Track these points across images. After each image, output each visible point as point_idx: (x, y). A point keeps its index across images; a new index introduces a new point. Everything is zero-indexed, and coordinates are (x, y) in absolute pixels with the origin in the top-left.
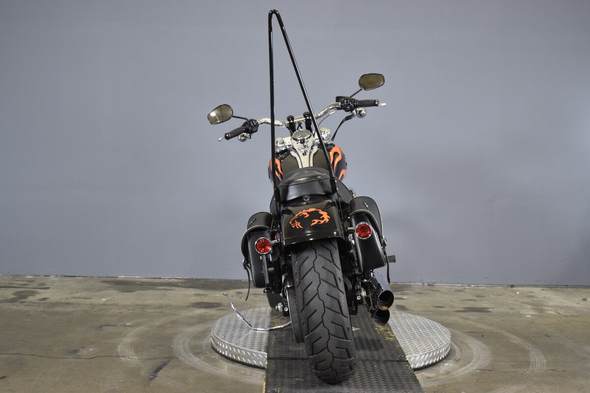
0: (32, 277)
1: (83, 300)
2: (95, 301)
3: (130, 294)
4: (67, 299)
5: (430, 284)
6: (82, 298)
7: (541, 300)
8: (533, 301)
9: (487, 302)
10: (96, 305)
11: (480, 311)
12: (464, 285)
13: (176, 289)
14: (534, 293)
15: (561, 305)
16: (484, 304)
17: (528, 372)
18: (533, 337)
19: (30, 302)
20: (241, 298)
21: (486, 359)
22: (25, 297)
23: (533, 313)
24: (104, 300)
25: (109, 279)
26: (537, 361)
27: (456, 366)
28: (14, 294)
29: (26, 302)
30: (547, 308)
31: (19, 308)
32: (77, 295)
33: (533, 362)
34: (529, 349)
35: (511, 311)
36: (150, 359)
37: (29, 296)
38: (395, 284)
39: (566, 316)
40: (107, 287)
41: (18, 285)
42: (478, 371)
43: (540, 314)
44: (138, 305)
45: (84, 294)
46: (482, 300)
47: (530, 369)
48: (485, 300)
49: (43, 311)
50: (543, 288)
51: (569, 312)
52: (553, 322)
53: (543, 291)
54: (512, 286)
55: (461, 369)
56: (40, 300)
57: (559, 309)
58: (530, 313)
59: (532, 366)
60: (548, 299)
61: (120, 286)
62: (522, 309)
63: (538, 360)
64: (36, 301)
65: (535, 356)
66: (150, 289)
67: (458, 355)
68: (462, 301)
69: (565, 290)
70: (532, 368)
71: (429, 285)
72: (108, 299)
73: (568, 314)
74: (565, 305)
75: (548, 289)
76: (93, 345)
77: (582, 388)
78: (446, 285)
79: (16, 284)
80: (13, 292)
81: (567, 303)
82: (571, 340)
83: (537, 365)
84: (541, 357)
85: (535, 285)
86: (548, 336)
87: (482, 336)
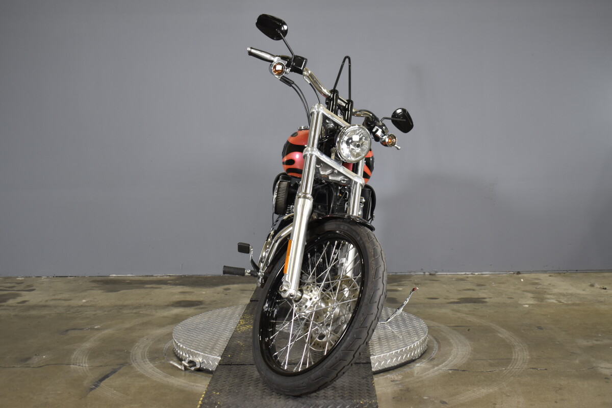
0: (23, 278)
1: (63, 302)
2: (75, 302)
3: (114, 293)
4: (46, 301)
5: (432, 273)
6: (62, 300)
7: (545, 287)
8: (536, 288)
9: (486, 291)
10: (73, 307)
11: (475, 302)
12: (467, 273)
13: (164, 286)
14: (540, 280)
15: (565, 292)
16: (481, 294)
17: (505, 371)
18: (524, 330)
19: (8, 306)
20: (226, 294)
21: (464, 357)
22: (4, 301)
24: (84, 301)
25: (99, 279)
26: (519, 358)
27: (429, 366)
29: (3, 306)
32: (59, 297)
33: (515, 359)
34: (516, 344)
35: (510, 301)
36: (101, 366)
37: (9, 299)
38: (394, 274)
39: (567, 305)
40: (93, 287)
41: (6, 287)
42: (450, 372)
43: (539, 303)
44: (116, 306)
45: (66, 296)
46: (481, 289)
47: (508, 368)
48: (485, 289)
49: (16, 315)
50: (551, 274)
51: (571, 300)
52: (552, 311)
53: (550, 277)
54: (519, 273)
55: (432, 370)
56: (18, 303)
57: (562, 297)
58: (529, 302)
59: (512, 364)
60: (553, 286)
61: (107, 286)
62: (522, 298)
63: (522, 356)
64: (14, 305)
65: (519, 353)
66: (137, 288)
67: (434, 354)
68: (460, 291)
69: (574, 275)
70: (511, 366)
71: (430, 274)
72: (88, 299)
73: (570, 302)
74: (570, 292)
75: (556, 274)
76: (48, 352)
77: (560, 389)
78: (448, 273)
79: (3, 287)
81: (573, 290)
82: (564, 332)
83: (518, 363)
84: (525, 353)
85: (542, 271)
86: (540, 328)
87: (469, 330)
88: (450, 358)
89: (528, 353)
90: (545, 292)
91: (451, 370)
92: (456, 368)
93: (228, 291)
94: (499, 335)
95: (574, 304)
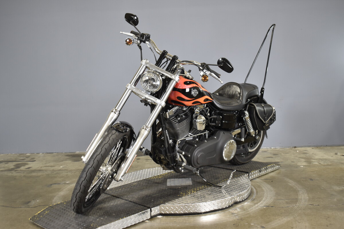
0: (30, 154)
1: (50, 168)
2: (56, 168)
3: (78, 162)
4: (41, 167)
6: (50, 166)
7: (311, 155)
8: (306, 156)
9: (279, 158)
10: (55, 171)
12: (267, 148)
14: (307, 151)
15: (322, 158)
16: (277, 160)
17: (295, 207)
18: (303, 181)
19: (20, 170)
20: (138, 162)
21: (271, 198)
22: (19, 167)
23: (305, 164)
24: (61, 167)
25: (70, 154)
26: (302, 198)
27: (252, 204)
28: (14, 166)
29: (18, 170)
30: (313, 161)
31: (12, 174)
32: (48, 165)
33: (300, 199)
34: (299, 189)
35: (293, 163)
39: (324, 165)
40: (67, 159)
41: (21, 160)
42: (265, 207)
43: (309, 165)
45: (52, 164)
46: (276, 157)
47: (297, 204)
48: (278, 157)
49: (24, 176)
50: (313, 148)
51: (326, 163)
52: (316, 169)
53: (313, 149)
54: (295, 147)
55: (254, 207)
56: (26, 169)
57: (321, 161)
58: (303, 164)
59: (299, 202)
60: (315, 154)
61: (74, 158)
62: (299, 162)
63: (304, 197)
64: (24, 170)
65: (302, 195)
67: (254, 196)
68: (265, 158)
69: (325, 148)
70: (298, 203)
72: (63, 166)
73: (326, 164)
74: (325, 158)
75: (316, 148)
76: (40, 198)
77: (328, 218)
79: (19, 159)
80: (15, 164)
81: (326, 157)
82: (325, 182)
83: (302, 201)
84: (305, 195)
85: (308, 146)
86: (311, 180)
87: (272, 182)
88: (264, 199)
89: (307, 195)
90: (311, 158)
91: (265, 206)
92: (268, 205)
93: (139, 160)
94: (289, 184)
95: (328, 165)
